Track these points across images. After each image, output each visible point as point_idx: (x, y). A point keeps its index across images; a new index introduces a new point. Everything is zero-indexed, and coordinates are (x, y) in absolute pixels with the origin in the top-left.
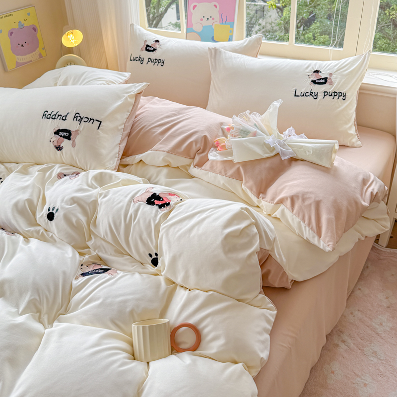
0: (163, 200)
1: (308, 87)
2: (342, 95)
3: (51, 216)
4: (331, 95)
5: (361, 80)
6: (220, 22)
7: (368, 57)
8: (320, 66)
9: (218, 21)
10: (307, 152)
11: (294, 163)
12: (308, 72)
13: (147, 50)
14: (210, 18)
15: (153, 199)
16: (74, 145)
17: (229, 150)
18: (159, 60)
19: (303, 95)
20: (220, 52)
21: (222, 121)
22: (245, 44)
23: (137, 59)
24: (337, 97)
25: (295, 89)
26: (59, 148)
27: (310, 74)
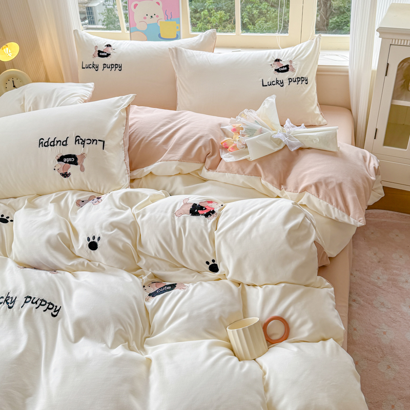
0: (206, 209)
1: (274, 76)
2: (304, 80)
3: (93, 246)
4: (295, 81)
5: (317, 63)
6: (165, 19)
7: (320, 41)
8: (279, 54)
9: (163, 18)
10: (314, 141)
11: (300, 152)
12: (270, 62)
13: (99, 56)
14: (153, 16)
15: (195, 210)
16: (82, 169)
17: (241, 149)
18: (116, 64)
19: (271, 84)
20: (181, 51)
21: (220, 122)
22: (201, 40)
23: (91, 66)
24: (301, 82)
25: (261, 79)
26: (66, 175)
27: (272, 63)
